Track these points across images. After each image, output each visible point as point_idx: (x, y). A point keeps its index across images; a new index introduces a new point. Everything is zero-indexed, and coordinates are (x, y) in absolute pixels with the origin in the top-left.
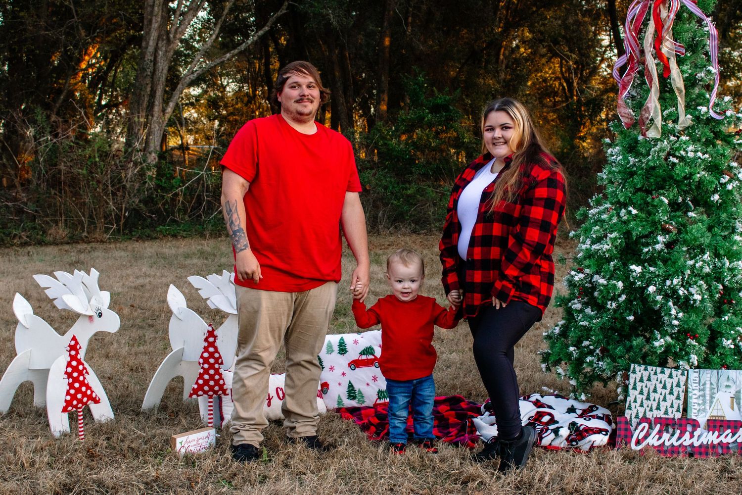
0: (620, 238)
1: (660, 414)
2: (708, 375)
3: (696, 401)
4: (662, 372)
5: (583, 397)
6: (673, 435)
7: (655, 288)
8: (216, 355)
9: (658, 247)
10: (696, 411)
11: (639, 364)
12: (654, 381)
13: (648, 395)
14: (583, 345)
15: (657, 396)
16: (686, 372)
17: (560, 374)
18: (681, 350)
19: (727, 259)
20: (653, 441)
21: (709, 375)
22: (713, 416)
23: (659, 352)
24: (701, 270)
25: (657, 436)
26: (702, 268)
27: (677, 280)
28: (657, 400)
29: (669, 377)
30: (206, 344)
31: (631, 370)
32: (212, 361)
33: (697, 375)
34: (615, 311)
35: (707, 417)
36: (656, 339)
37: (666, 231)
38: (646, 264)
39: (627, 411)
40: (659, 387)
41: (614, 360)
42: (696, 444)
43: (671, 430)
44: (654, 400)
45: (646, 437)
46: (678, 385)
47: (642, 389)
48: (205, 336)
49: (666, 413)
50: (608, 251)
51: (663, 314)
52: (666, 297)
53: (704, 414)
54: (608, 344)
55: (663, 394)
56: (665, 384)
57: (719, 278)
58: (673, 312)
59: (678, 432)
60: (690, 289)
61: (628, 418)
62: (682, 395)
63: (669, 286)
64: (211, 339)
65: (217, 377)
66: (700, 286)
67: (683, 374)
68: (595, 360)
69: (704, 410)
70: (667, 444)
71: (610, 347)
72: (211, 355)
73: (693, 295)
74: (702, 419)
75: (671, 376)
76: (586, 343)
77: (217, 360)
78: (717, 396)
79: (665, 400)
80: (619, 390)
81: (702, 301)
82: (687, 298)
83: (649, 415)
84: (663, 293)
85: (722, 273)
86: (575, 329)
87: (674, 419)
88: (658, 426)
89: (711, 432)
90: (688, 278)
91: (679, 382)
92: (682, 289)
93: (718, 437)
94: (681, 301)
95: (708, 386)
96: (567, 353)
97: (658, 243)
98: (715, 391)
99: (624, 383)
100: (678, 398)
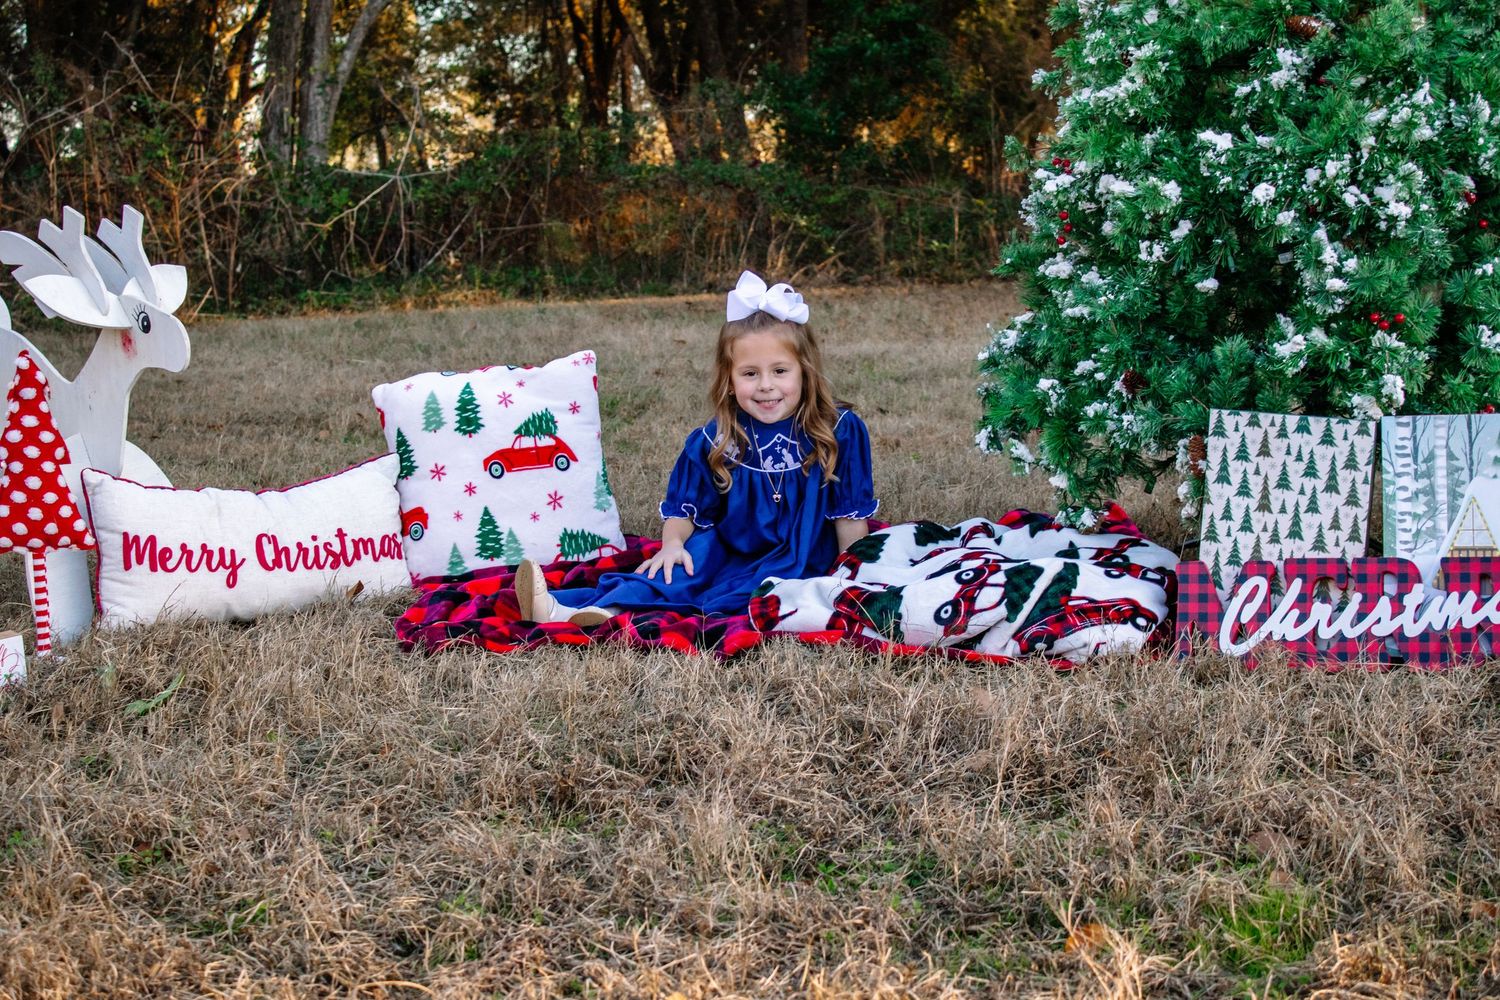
0: (1164, 59)
1: (1303, 549)
2: (1439, 431)
3: (1407, 507)
4: (1303, 428)
5: (1087, 519)
6: (1340, 609)
7: (1272, 190)
8: (47, 437)
9: (1278, 79)
10: (1407, 537)
11: (1236, 409)
12: (1278, 456)
13: (1265, 495)
14: (1077, 372)
15: (1290, 498)
16: (1372, 426)
17: (1019, 459)
18: (1356, 364)
19: (1486, 98)
20: (1283, 626)
21: (1442, 432)
22: (1460, 550)
23: (1290, 372)
24: (1409, 135)
25: (1296, 613)
26: (1410, 125)
27: (1339, 164)
28: (1290, 509)
29: (1323, 442)
30: (15, 407)
31: (1212, 426)
32: (32, 452)
33: (1406, 432)
34: (1163, 268)
35: (1444, 553)
36: (1282, 338)
37: (1298, 37)
38: (1245, 128)
39: (1205, 545)
40: (1296, 470)
41: (1164, 407)
42: (1413, 631)
43: (1335, 594)
44: (1283, 510)
45: (1261, 617)
46: (1351, 464)
47: (1245, 480)
48: (11, 385)
49: (1319, 544)
50: (1133, 96)
51: (1299, 264)
52: (1309, 216)
53: (1433, 544)
54: (1147, 361)
55: (1309, 492)
56: (1312, 461)
57: (1464, 156)
58: (1329, 255)
59: (1356, 598)
60: (1379, 191)
61: (1209, 563)
62: (1364, 493)
63: (1316, 184)
64: (29, 393)
65: (50, 498)
66: (1406, 178)
67: (1362, 431)
68: (1114, 408)
69: (1433, 533)
70: (1326, 633)
71: (1150, 372)
72: (31, 436)
73: (1386, 205)
74: (1427, 560)
75: (1327, 439)
76: (1084, 366)
77: (47, 451)
78: (1469, 490)
79: (1313, 508)
80: (1183, 490)
81: (1414, 220)
82: (1369, 216)
83: (1270, 553)
84: (1297, 205)
85: (1469, 138)
86: (1051, 325)
87: (1341, 561)
88: (1297, 584)
89: (1455, 595)
90: (1371, 159)
91: (1352, 453)
92: (1353, 189)
93: (1476, 609)
94: (1353, 225)
95: (1441, 461)
96: (1035, 396)
97: (1279, 68)
98: (1464, 475)
99: (1194, 467)
100: (1352, 500)
